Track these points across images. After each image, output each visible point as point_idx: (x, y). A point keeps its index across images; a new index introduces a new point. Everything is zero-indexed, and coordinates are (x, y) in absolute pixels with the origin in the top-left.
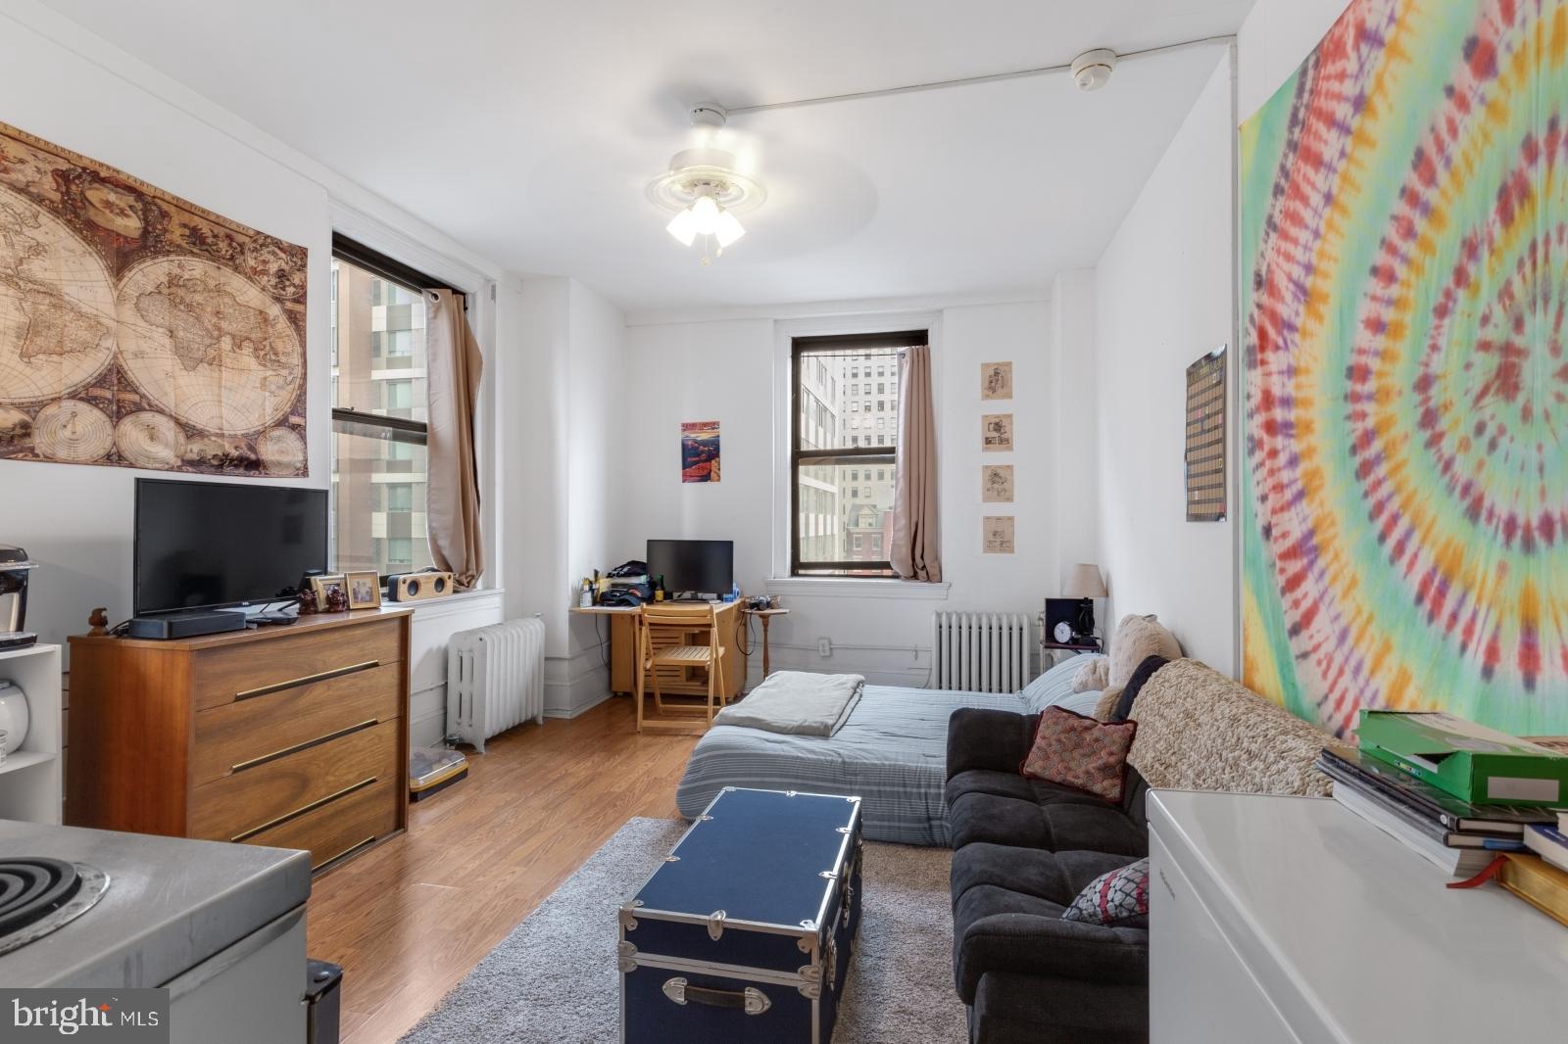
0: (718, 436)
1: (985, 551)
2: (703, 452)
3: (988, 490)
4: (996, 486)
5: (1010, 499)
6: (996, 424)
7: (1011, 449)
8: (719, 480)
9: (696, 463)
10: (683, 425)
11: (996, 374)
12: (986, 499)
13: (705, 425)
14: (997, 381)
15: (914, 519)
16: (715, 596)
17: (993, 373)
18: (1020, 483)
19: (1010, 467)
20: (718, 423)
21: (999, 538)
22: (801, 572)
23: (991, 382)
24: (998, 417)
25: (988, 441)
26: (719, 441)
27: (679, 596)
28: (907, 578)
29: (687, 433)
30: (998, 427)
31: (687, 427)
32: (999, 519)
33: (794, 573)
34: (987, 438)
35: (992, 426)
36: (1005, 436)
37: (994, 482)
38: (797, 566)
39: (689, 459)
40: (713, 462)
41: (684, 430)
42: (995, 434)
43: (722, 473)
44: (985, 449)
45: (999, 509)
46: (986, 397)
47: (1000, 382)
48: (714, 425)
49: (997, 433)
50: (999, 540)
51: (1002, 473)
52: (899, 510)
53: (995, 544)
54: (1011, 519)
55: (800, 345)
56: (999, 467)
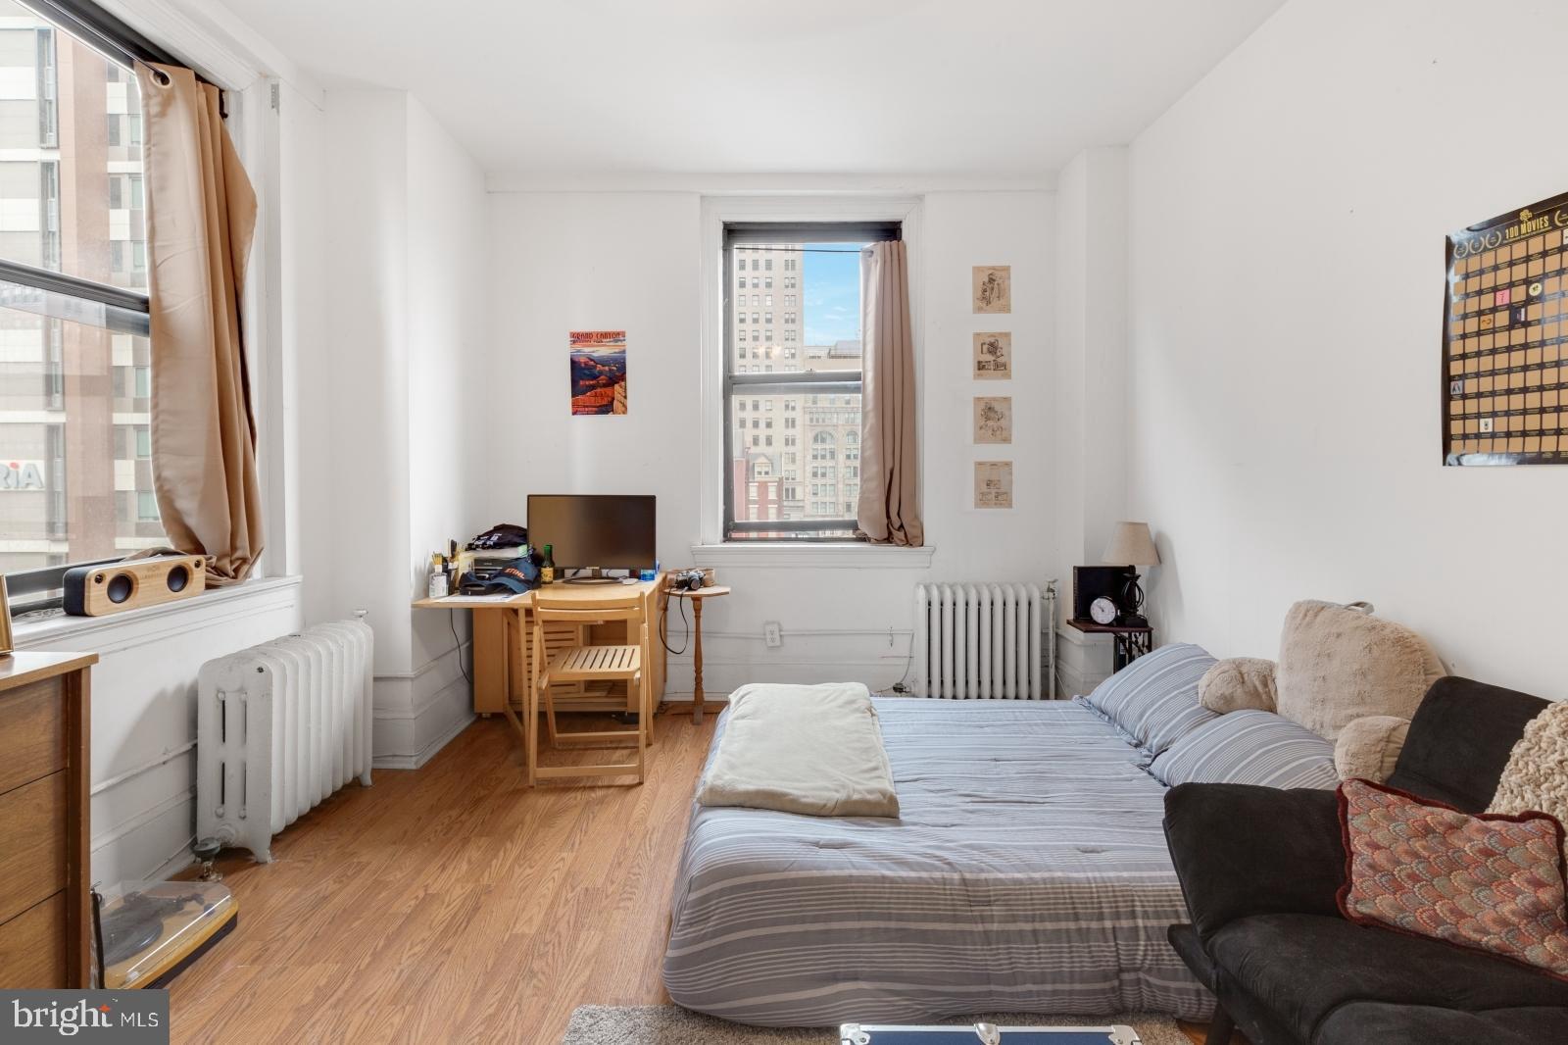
0: (624, 352)
1: (977, 506)
2: (601, 373)
3: (981, 428)
4: (990, 423)
5: (1007, 440)
6: (991, 344)
7: (1009, 376)
8: (624, 413)
9: (593, 387)
10: (573, 335)
11: (991, 280)
12: (978, 440)
13: (605, 335)
14: (991, 289)
15: (889, 466)
16: (626, 572)
17: (986, 280)
18: (1020, 420)
19: (1007, 400)
20: (623, 334)
21: (993, 489)
22: (735, 535)
23: (985, 291)
24: (992, 335)
25: (981, 366)
26: (624, 359)
27: (575, 574)
28: (878, 541)
29: (578, 346)
30: (993, 348)
31: (578, 338)
32: (994, 465)
33: (727, 538)
34: (979, 362)
35: (985, 347)
36: (1001, 360)
37: (988, 419)
38: (731, 529)
39: (581, 383)
40: (617, 386)
41: (574, 342)
42: (990, 358)
43: (629, 402)
44: (977, 377)
45: (993, 452)
46: (979, 310)
47: (996, 290)
48: (617, 336)
49: (992, 357)
50: (993, 491)
51: (997, 407)
52: (868, 453)
53: (989, 497)
54: (1008, 464)
55: (733, 232)
56: (995, 399)
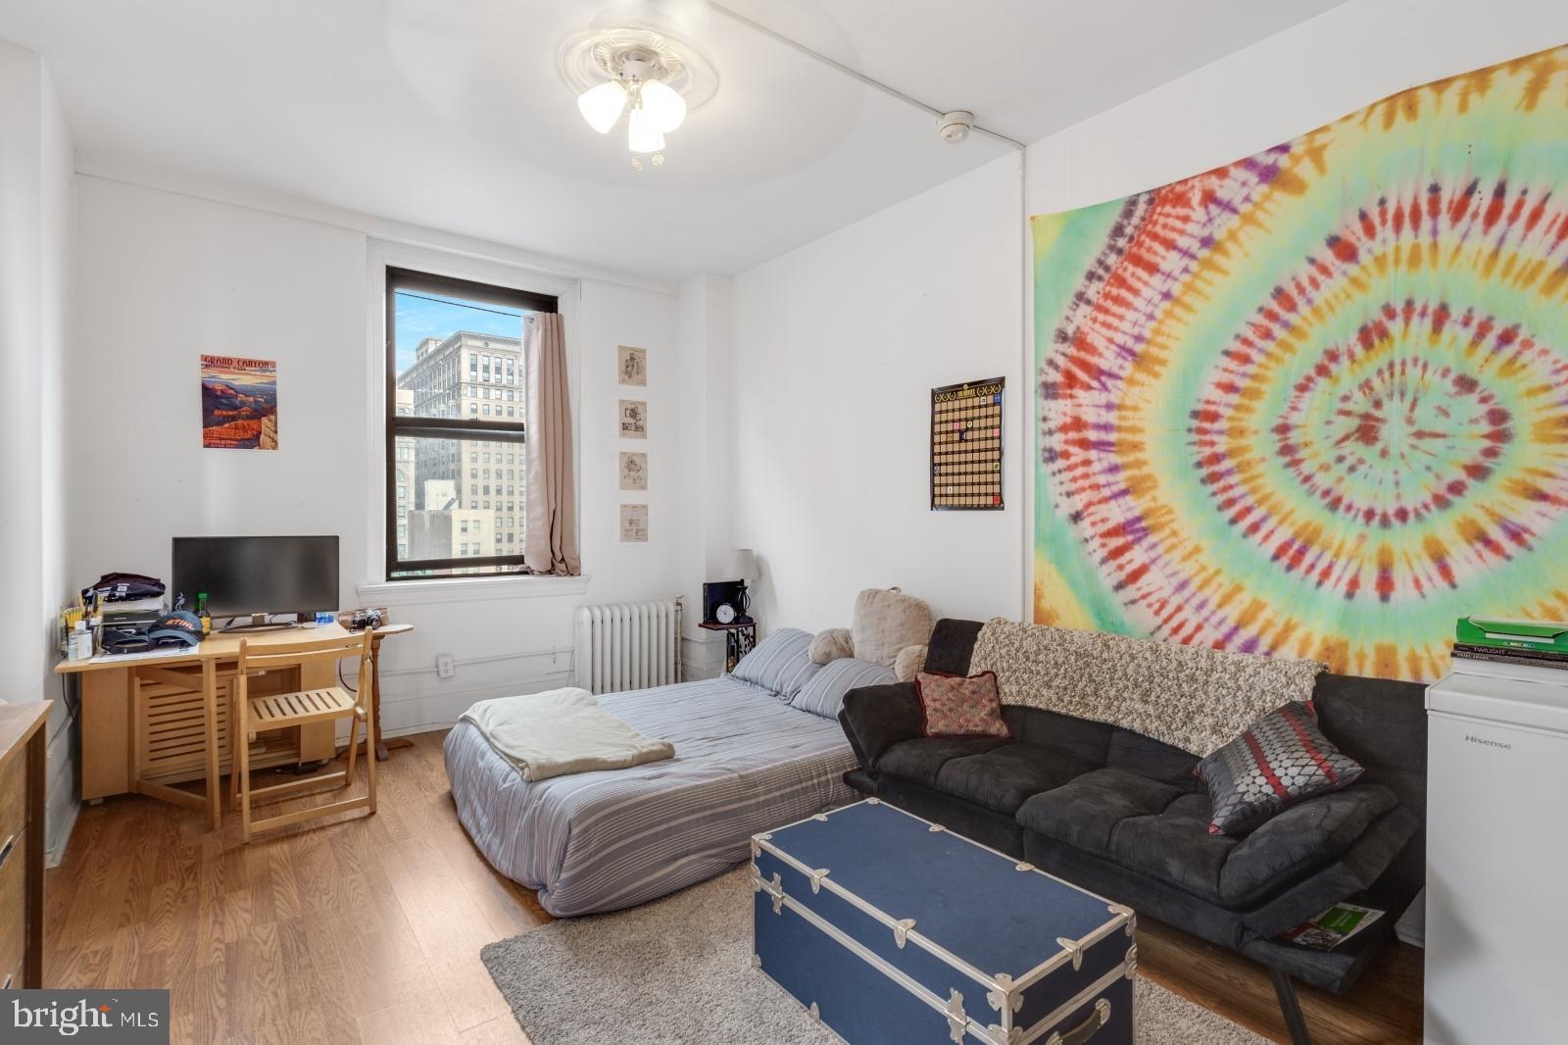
0: (274, 383)
1: (622, 540)
2: (243, 404)
3: (625, 477)
4: (632, 473)
5: (644, 487)
6: (632, 410)
7: (644, 437)
8: (274, 448)
9: (234, 418)
10: (205, 358)
11: (632, 359)
12: (623, 487)
13: (250, 363)
14: (632, 366)
15: (552, 508)
16: (294, 617)
17: (629, 358)
18: (654, 470)
19: (644, 455)
20: (274, 364)
21: (634, 527)
22: (395, 575)
23: (627, 367)
24: (632, 403)
25: (625, 427)
26: (275, 391)
27: (230, 623)
28: (541, 573)
29: (212, 372)
30: (634, 413)
31: (210, 362)
32: (635, 507)
33: (389, 579)
34: (623, 424)
35: (628, 412)
36: (639, 423)
37: (630, 470)
38: (393, 564)
39: (217, 412)
40: (264, 420)
41: (207, 366)
42: (632, 421)
43: (281, 437)
44: (622, 435)
45: (634, 497)
46: (623, 381)
47: (635, 367)
48: (264, 365)
49: (633, 420)
50: (634, 528)
51: (637, 460)
52: (533, 496)
53: (631, 533)
54: (645, 507)
55: (396, 276)
56: (635, 454)
